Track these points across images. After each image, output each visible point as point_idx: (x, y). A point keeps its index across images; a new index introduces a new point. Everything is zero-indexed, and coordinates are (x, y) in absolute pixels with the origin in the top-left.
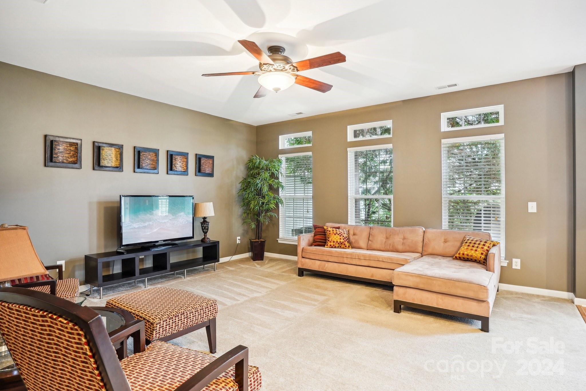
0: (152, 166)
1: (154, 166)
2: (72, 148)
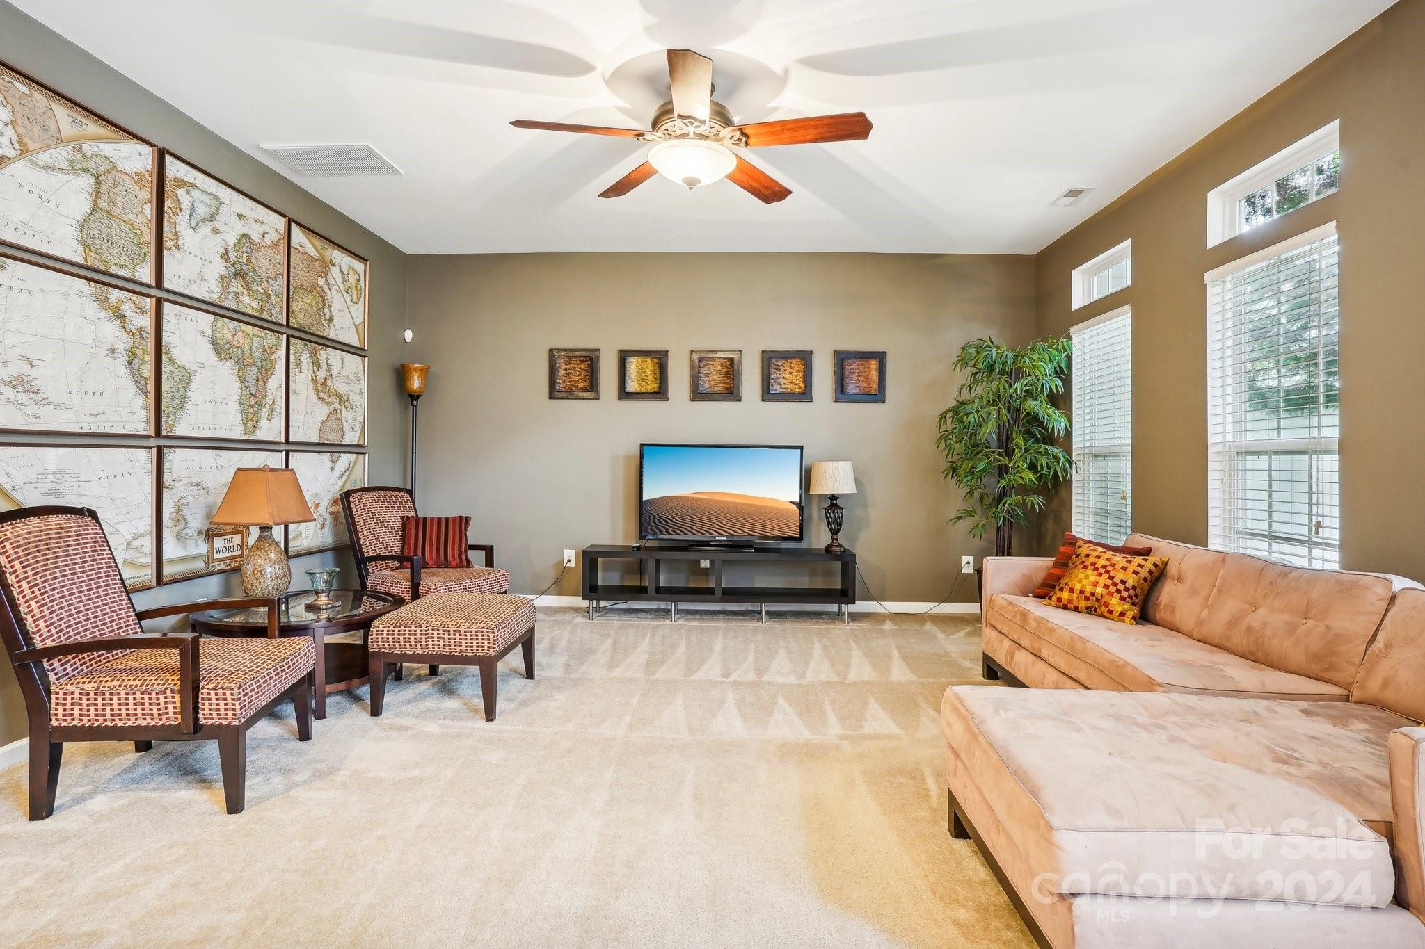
0: (725, 386)
1: (728, 386)
2: (583, 366)
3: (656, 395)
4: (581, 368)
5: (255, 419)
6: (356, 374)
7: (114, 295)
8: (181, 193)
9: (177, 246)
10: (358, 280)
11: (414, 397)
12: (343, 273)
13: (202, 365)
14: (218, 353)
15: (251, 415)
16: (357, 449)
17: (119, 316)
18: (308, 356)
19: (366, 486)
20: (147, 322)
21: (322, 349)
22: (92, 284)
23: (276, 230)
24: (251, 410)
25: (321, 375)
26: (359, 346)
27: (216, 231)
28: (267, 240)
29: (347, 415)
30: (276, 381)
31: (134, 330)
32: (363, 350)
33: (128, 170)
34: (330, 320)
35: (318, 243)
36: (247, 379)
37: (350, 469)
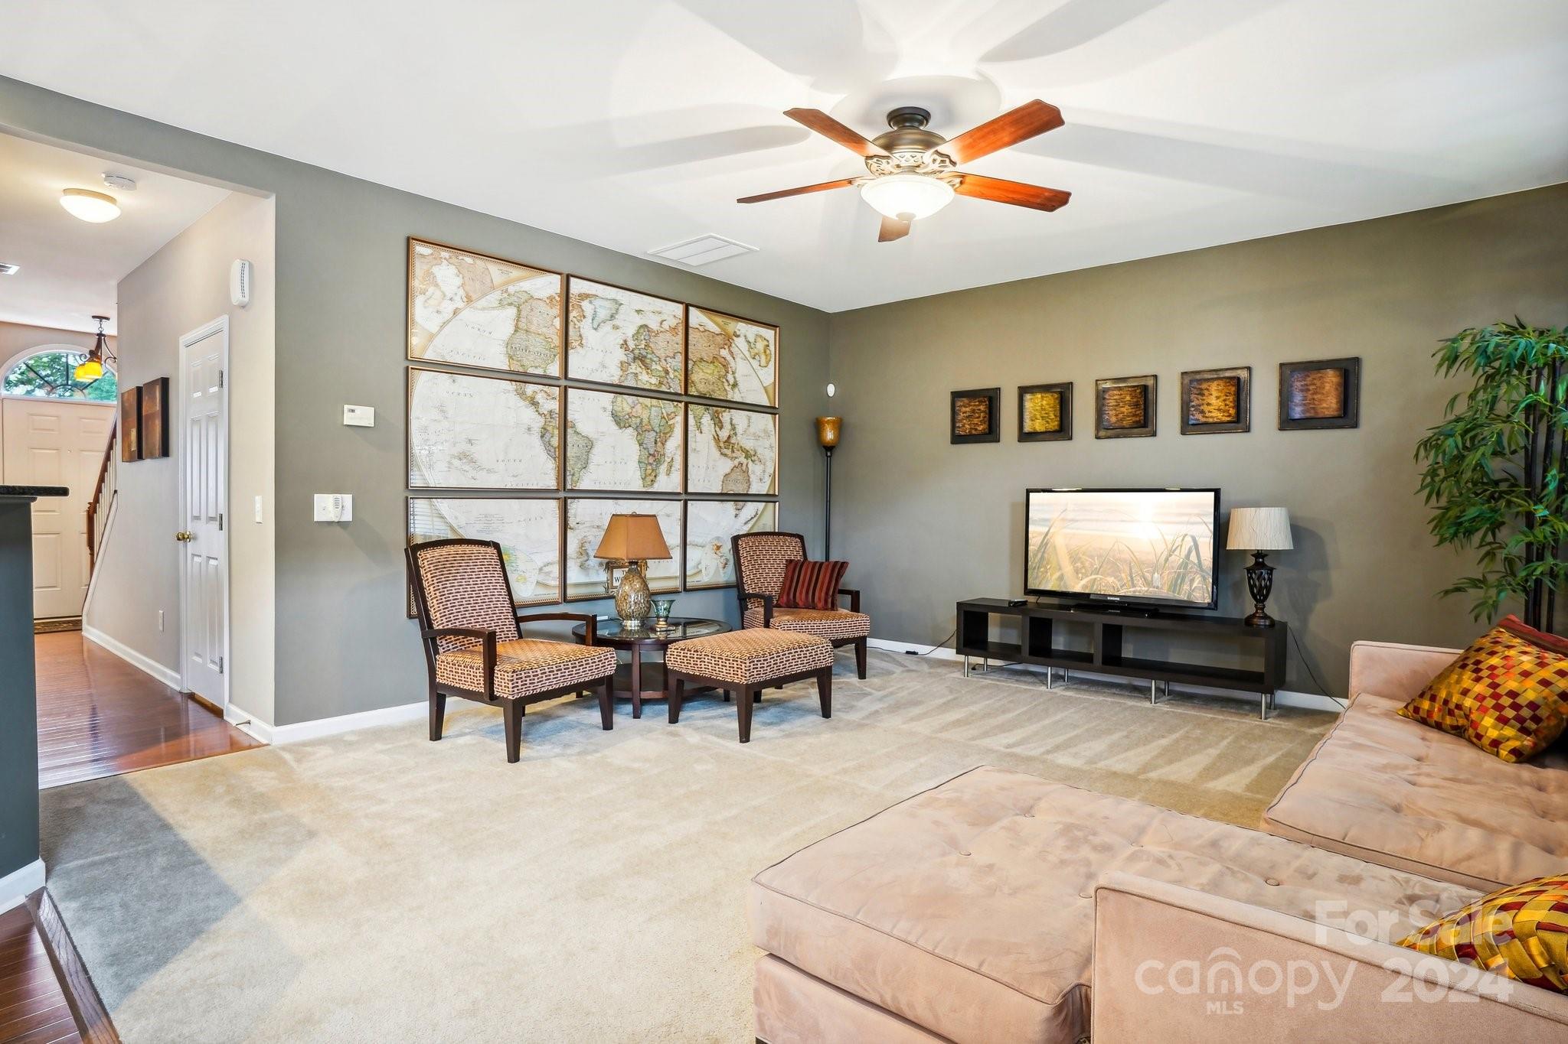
0: (1134, 419)
1: (1138, 419)
2: (982, 408)
3: (1058, 434)
4: (979, 410)
5: (653, 474)
6: (765, 431)
7: (530, 389)
8: (585, 304)
9: (581, 345)
10: (768, 346)
11: (829, 449)
12: (749, 342)
13: (603, 434)
14: (618, 423)
15: (649, 472)
16: (768, 498)
17: (534, 403)
18: (709, 418)
19: (777, 531)
20: (555, 406)
21: (724, 411)
22: (514, 383)
23: (675, 316)
24: (649, 467)
25: (724, 434)
26: (769, 405)
27: (616, 327)
28: (666, 326)
29: (755, 469)
30: (674, 442)
31: (546, 413)
32: (774, 408)
33: (541, 297)
34: (735, 385)
35: (720, 319)
36: (645, 442)
37: (757, 516)
